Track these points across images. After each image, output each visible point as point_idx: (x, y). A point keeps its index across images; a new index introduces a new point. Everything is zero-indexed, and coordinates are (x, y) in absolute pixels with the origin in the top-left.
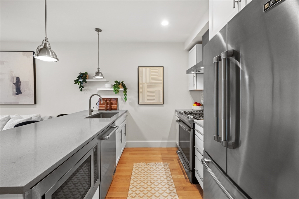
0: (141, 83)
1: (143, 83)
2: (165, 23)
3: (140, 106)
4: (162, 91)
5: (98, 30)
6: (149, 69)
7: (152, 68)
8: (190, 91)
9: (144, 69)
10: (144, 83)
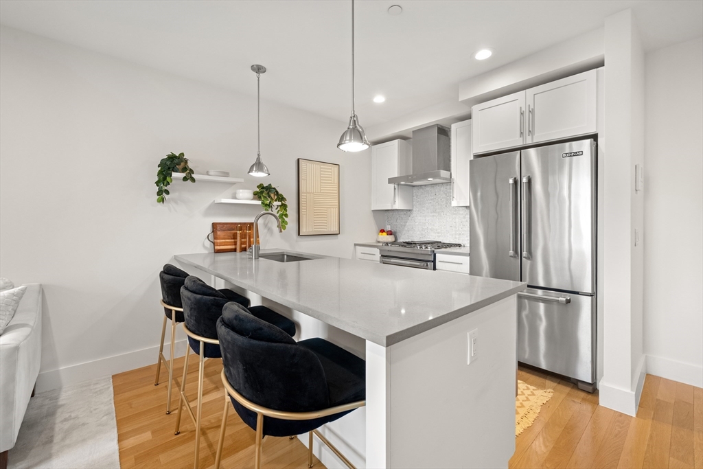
0: (304, 193)
1: (307, 193)
2: (379, 99)
3: (300, 239)
4: (337, 209)
5: (259, 69)
6: (317, 166)
7: (324, 166)
8: (374, 211)
9: (309, 165)
10: (309, 193)
